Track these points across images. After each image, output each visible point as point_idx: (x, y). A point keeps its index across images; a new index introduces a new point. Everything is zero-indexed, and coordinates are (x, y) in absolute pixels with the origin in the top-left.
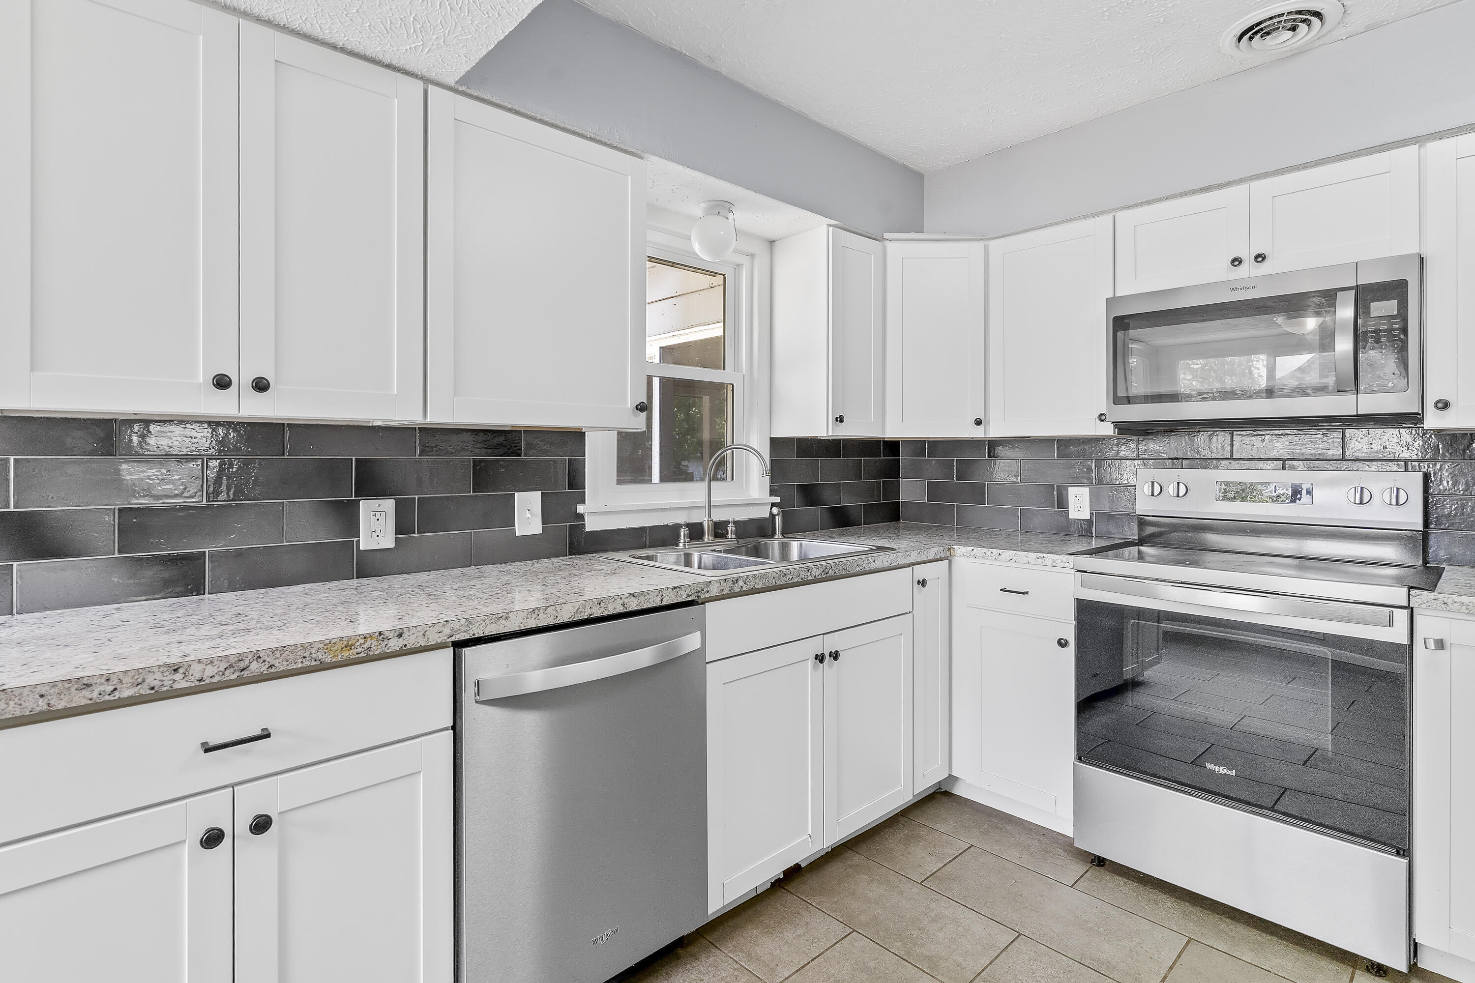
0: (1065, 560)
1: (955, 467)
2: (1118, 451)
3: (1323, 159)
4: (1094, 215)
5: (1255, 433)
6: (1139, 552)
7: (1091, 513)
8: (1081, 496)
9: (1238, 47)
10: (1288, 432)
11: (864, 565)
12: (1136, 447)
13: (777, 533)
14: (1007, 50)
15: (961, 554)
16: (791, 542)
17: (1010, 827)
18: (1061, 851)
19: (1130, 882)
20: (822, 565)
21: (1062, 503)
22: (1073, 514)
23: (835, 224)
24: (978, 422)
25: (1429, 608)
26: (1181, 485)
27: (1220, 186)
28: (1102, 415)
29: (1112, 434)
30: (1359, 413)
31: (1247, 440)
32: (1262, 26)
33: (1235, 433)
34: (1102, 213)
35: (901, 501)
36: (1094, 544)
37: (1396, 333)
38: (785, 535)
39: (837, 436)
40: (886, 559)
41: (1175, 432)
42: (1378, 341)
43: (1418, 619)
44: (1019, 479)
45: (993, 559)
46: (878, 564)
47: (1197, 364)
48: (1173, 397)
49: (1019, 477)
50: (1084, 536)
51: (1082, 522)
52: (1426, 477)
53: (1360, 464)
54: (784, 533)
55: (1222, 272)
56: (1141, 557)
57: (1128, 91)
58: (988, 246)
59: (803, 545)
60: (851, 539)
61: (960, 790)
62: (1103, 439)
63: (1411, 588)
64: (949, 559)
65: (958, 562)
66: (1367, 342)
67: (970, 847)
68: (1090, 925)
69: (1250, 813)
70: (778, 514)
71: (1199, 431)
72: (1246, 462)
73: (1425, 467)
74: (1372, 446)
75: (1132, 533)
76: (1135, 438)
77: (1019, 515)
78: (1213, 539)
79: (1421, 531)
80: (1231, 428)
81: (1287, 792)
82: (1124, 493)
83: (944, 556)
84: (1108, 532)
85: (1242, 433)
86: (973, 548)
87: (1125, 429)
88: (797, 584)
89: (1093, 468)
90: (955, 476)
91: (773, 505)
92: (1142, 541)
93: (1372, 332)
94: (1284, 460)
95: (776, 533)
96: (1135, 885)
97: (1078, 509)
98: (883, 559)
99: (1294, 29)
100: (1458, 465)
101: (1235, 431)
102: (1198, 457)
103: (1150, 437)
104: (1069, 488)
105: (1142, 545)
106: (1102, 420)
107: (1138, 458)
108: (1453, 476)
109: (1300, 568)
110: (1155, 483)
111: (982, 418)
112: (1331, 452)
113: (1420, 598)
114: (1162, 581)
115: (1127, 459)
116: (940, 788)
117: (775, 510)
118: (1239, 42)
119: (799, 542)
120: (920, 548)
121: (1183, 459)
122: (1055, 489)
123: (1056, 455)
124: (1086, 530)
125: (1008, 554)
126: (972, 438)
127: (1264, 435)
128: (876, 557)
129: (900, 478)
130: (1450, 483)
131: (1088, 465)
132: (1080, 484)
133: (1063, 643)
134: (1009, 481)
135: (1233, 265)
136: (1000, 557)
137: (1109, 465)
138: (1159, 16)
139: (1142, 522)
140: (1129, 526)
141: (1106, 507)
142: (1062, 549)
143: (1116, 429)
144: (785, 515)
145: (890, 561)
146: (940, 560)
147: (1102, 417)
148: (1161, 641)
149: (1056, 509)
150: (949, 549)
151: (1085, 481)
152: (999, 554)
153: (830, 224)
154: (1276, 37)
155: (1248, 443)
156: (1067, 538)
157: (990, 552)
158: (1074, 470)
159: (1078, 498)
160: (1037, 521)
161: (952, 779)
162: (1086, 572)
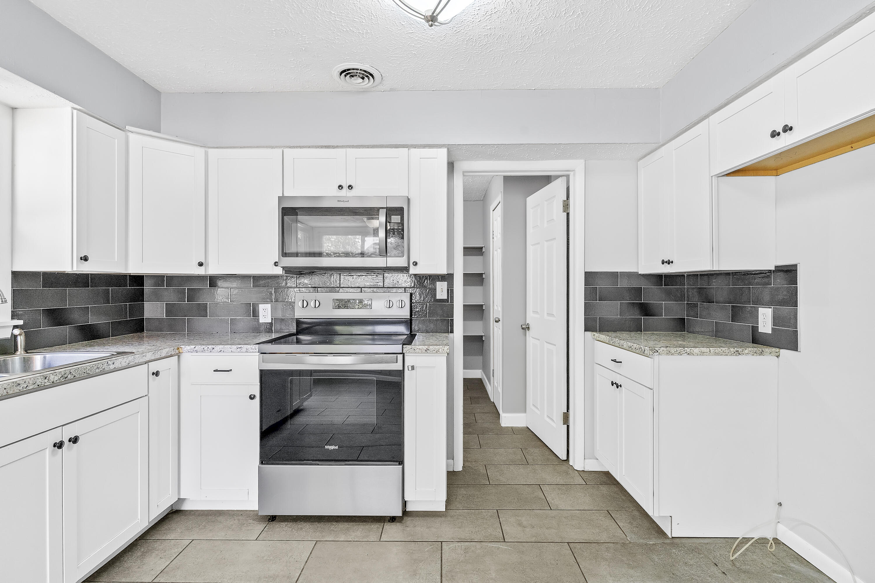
0: (253, 348)
1: (186, 293)
2: (286, 284)
3: (375, 145)
4: (272, 147)
5: (350, 274)
6: (297, 339)
7: (272, 319)
8: (266, 309)
9: (340, 78)
10: (363, 274)
11: (104, 367)
12: (295, 281)
13: (19, 350)
14: (215, 29)
15: (187, 351)
16: (34, 356)
17: (220, 518)
18: (251, 521)
19: (289, 523)
20: (61, 372)
21: (255, 314)
22: (262, 320)
23: (80, 109)
24: (201, 264)
25: (410, 352)
26: (317, 301)
27: (334, 147)
28: (276, 262)
29: (282, 273)
30: (387, 266)
31: (347, 278)
32: (350, 71)
33: (341, 274)
34: (276, 147)
35: (145, 317)
36: (274, 336)
37: (400, 230)
38: (29, 351)
39: (82, 271)
40: (125, 360)
41: (315, 273)
42: (394, 234)
43: (406, 357)
44: (230, 300)
45: (209, 351)
46: (117, 365)
47: (333, 238)
48: (319, 255)
49: (230, 299)
50: (268, 332)
51: (267, 324)
52: (411, 295)
53: (390, 289)
54: (26, 351)
55: (334, 192)
56: (298, 342)
57: (289, 82)
58: (207, 152)
59: (47, 359)
60: (97, 348)
61: (186, 507)
62: (279, 276)
63: (404, 344)
64: (179, 355)
65: (184, 357)
66: (390, 233)
67: (192, 541)
68: (265, 558)
69: (344, 465)
70: (20, 335)
71: (326, 273)
72: (346, 289)
73: (410, 290)
74: (393, 281)
75: (293, 329)
76: (295, 276)
77: (230, 323)
78: (338, 328)
79: (409, 319)
80: (339, 272)
81: (364, 449)
82: (289, 307)
83: (174, 353)
84: (281, 329)
85: (345, 274)
86: (195, 346)
87: (288, 270)
88: (33, 390)
89: (273, 292)
90: (186, 299)
91: (15, 327)
92: (299, 332)
93: (392, 229)
94: (361, 288)
95: (17, 350)
96: (291, 523)
97: (265, 317)
98: (121, 361)
99: (363, 78)
100: (421, 290)
101: (342, 273)
102: (325, 286)
103: (303, 275)
104: (259, 305)
105: (298, 335)
106: (276, 266)
107: (297, 287)
108: (420, 295)
109: (373, 340)
110: (304, 300)
111: (203, 261)
112: (379, 284)
113: (407, 348)
114: (305, 354)
115: (291, 288)
116: (172, 510)
117: (17, 332)
118: (341, 76)
119: (42, 356)
120: (155, 349)
121: (318, 287)
122: (252, 306)
123: (252, 285)
124: (269, 329)
125: (218, 348)
126: (198, 274)
127: (353, 275)
128: (115, 361)
129: (144, 301)
130: (419, 297)
131: (270, 291)
132: (266, 302)
133: (252, 397)
134: (223, 301)
135: (339, 189)
136: (213, 350)
137: (282, 291)
138: (302, 46)
139: (299, 322)
140: (292, 324)
141: (279, 315)
142: (253, 341)
143: (284, 271)
144: (27, 335)
145: (128, 362)
146: (171, 356)
147: (276, 264)
148: (312, 385)
149: (252, 317)
150: (178, 348)
151: (268, 300)
152: (213, 348)
153: (74, 107)
154: (355, 79)
155: (347, 279)
156: (258, 334)
157: (207, 348)
158: (263, 294)
159: (265, 310)
160: (240, 326)
161: (180, 501)
162: (265, 353)
